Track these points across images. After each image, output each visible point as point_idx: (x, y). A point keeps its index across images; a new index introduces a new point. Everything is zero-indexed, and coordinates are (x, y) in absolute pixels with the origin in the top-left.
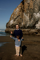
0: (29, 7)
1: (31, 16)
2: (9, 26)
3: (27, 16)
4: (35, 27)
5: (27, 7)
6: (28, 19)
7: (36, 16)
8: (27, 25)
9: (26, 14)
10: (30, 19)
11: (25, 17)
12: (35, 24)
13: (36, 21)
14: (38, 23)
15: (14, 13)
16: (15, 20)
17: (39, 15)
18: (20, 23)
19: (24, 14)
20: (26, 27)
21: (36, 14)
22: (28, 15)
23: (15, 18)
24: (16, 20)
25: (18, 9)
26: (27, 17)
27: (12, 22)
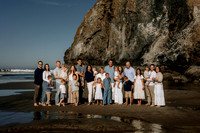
0: (125, 6)
1: (132, 32)
2: (73, 60)
3: (119, 32)
4: (143, 60)
5: (121, 8)
6: (124, 38)
7: (144, 33)
8: (121, 57)
9: (117, 26)
10: (128, 41)
11: (114, 33)
12: (142, 54)
13: (145, 44)
14: (148, 51)
15: (86, 24)
16: (87, 43)
17: (152, 28)
18: (101, 52)
19: (113, 26)
20: (118, 62)
21: (145, 26)
22: (124, 29)
23: (88, 36)
24: (91, 43)
25: (95, 13)
26: (120, 35)
27: (79, 48)
